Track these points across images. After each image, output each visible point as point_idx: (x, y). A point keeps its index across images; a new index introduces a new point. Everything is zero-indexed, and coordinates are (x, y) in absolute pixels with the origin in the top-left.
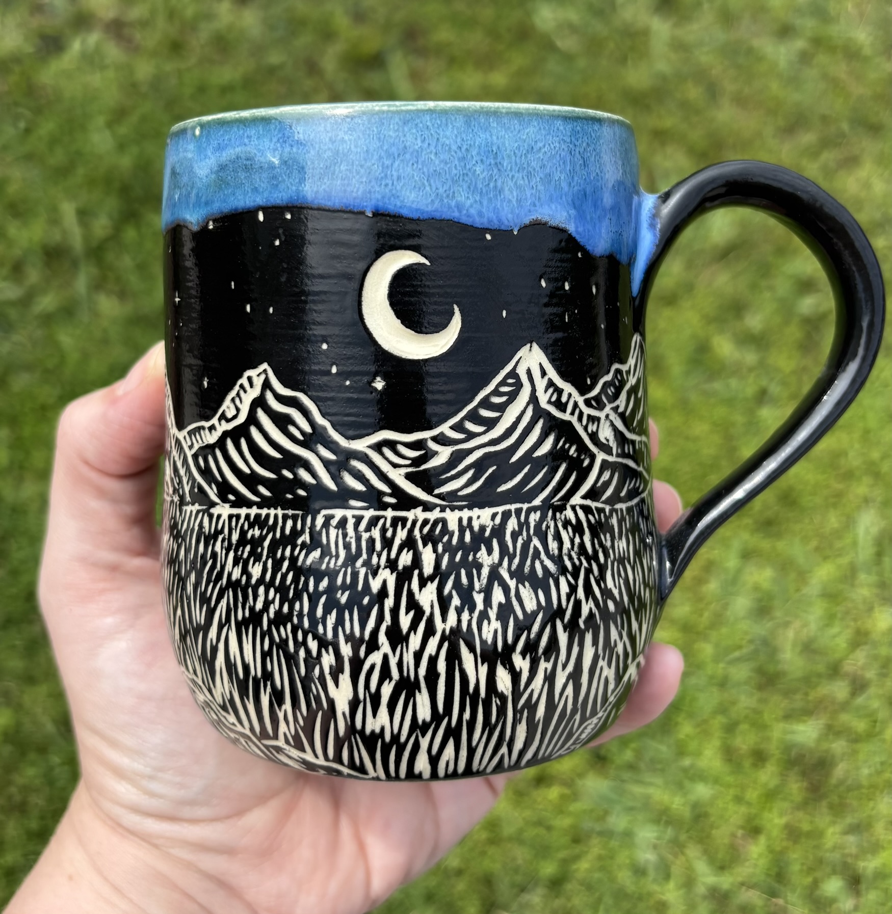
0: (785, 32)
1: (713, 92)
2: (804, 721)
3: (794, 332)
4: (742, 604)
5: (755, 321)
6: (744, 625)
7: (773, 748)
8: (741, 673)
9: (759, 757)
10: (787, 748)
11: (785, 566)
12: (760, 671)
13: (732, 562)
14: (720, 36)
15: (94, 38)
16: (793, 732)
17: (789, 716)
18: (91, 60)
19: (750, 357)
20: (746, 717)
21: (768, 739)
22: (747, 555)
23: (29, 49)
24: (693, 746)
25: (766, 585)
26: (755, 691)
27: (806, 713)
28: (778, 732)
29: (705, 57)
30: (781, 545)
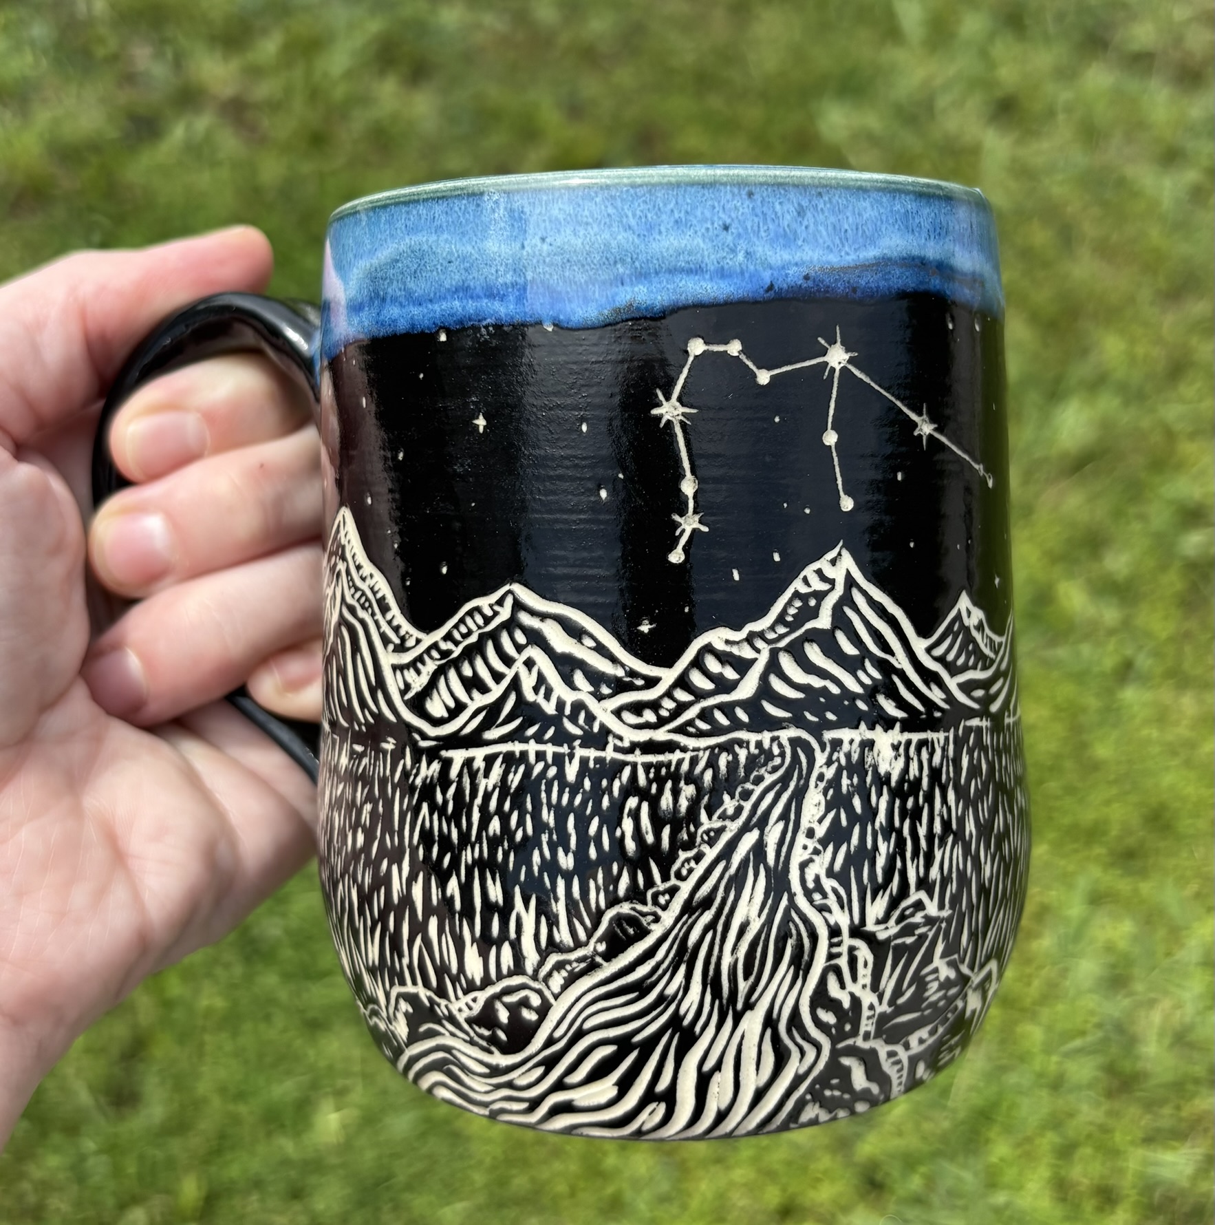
0: (1171, 157)
1: (1067, 237)
2: (1174, 1148)
3: (1173, 581)
4: (1088, 968)
5: (1118, 563)
6: (1091, 1002)
7: (1127, 1185)
8: (1083, 1070)
9: (1107, 1197)
10: (1148, 1187)
11: (1151, 917)
12: (1110, 1069)
13: (1076, 909)
14: (1079, 158)
15: (203, 122)
16: (1156, 1164)
17: (1150, 1140)
18: (198, 151)
19: (1111, 614)
20: (1089, 1136)
21: (1121, 1171)
22: (1097, 899)
23: (112, 133)
24: (1010, 1175)
25: (1122, 945)
26: (1102, 1099)
27: (1178, 1135)
28: (1135, 1160)
29: (1058, 188)
30: (1146, 887)
